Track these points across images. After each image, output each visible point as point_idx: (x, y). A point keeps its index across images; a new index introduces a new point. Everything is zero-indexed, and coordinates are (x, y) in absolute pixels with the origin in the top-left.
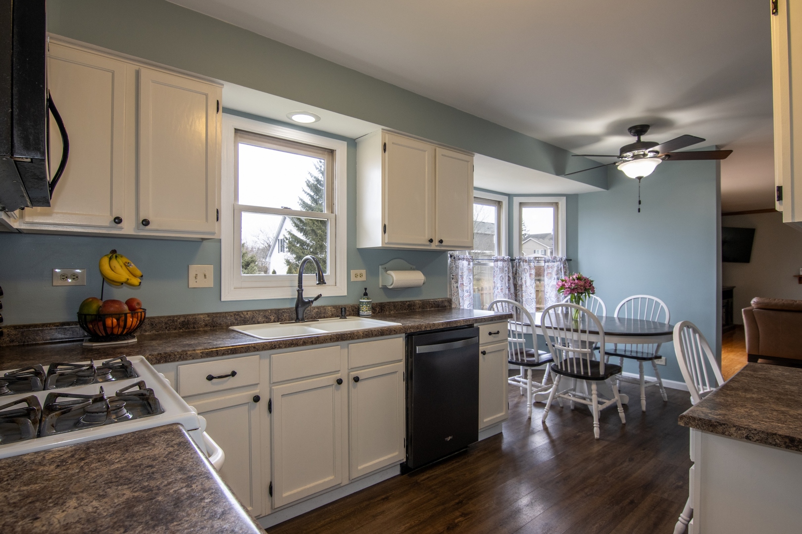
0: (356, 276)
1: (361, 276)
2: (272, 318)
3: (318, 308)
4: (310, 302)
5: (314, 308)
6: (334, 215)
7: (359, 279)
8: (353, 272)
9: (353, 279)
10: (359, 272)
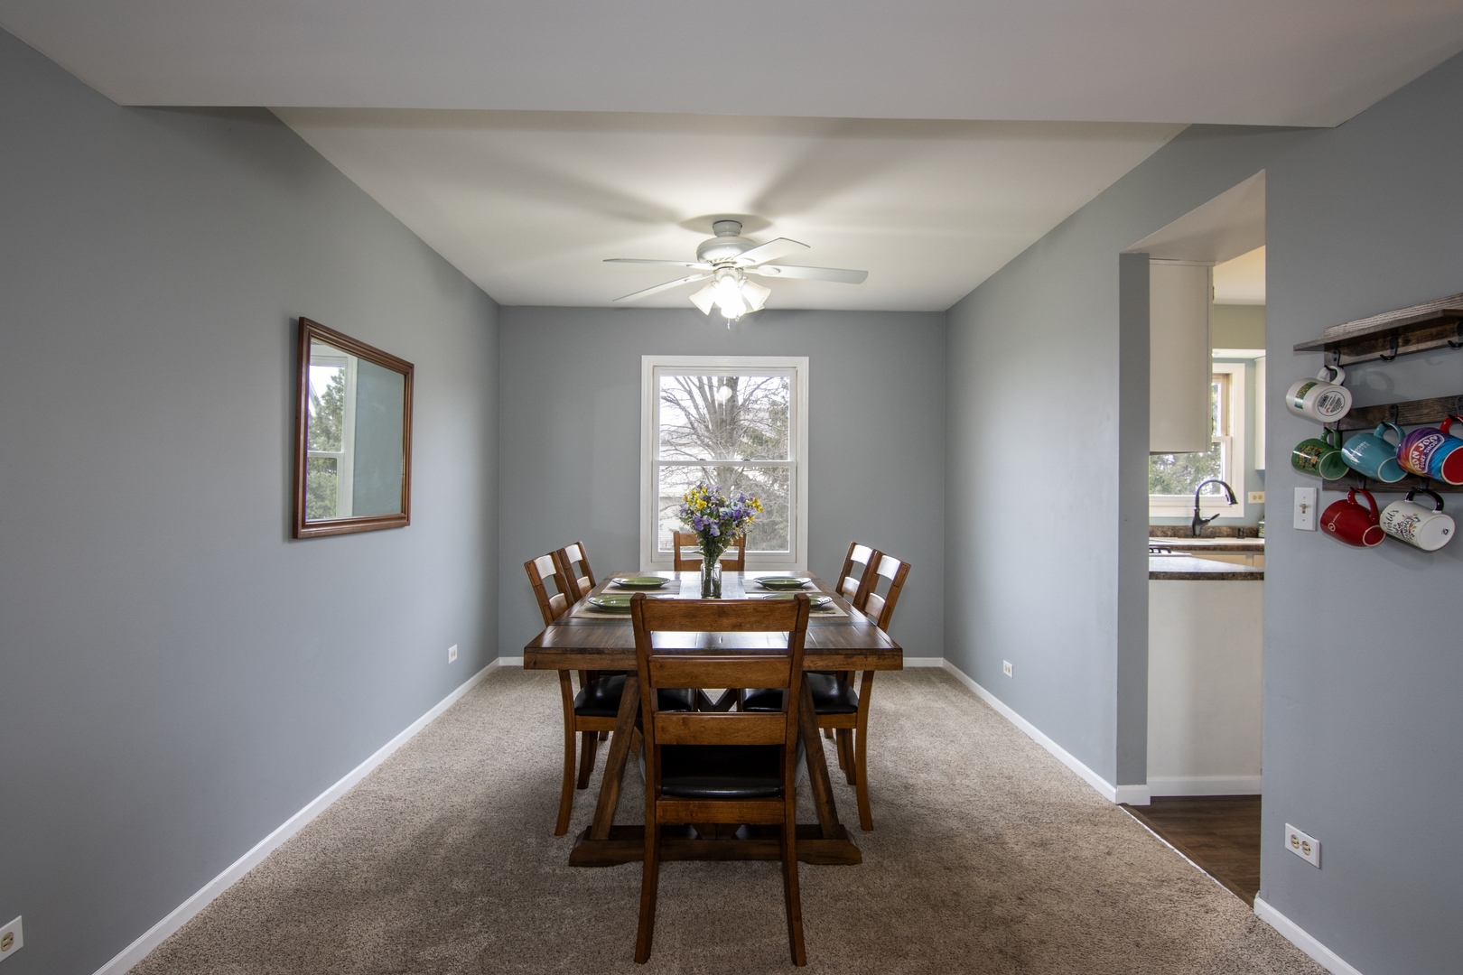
0: (1255, 498)
1: (1260, 497)
2: (1169, 533)
3: (1213, 527)
4: (1207, 521)
5: (1209, 528)
6: (1228, 438)
7: (1258, 501)
8: (1250, 494)
9: (1251, 501)
10: (1258, 494)
